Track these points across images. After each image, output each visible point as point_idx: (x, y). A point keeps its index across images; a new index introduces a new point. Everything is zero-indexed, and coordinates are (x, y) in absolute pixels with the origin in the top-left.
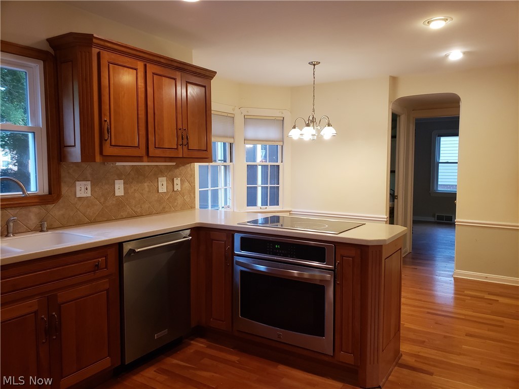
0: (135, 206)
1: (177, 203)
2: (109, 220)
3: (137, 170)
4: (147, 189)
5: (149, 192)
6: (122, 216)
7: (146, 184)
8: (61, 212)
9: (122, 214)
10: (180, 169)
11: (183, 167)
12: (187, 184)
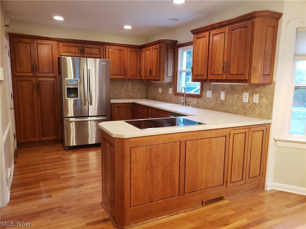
0: (229, 107)
1: (255, 112)
2: (217, 110)
3: (232, 87)
4: (236, 99)
5: (237, 100)
6: (222, 110)
7: (236, 96)
8: (202, 102)
9: (223, 109)
10: (260, 88)
11: (263, 87)
12: (264, 100)
